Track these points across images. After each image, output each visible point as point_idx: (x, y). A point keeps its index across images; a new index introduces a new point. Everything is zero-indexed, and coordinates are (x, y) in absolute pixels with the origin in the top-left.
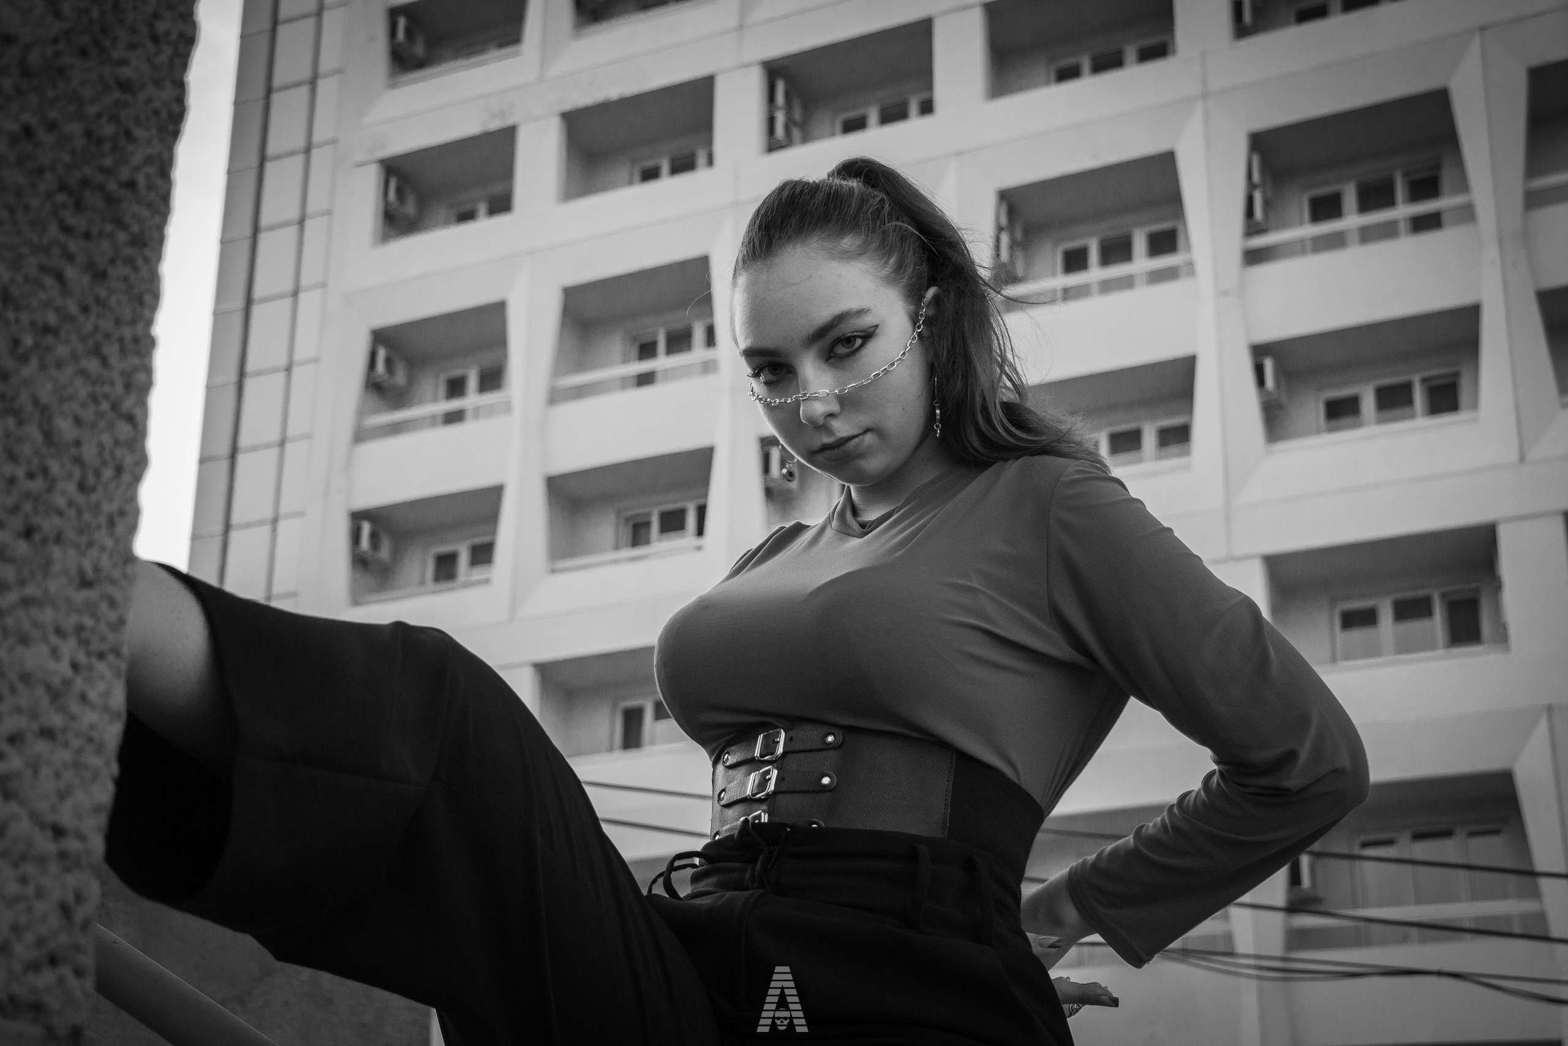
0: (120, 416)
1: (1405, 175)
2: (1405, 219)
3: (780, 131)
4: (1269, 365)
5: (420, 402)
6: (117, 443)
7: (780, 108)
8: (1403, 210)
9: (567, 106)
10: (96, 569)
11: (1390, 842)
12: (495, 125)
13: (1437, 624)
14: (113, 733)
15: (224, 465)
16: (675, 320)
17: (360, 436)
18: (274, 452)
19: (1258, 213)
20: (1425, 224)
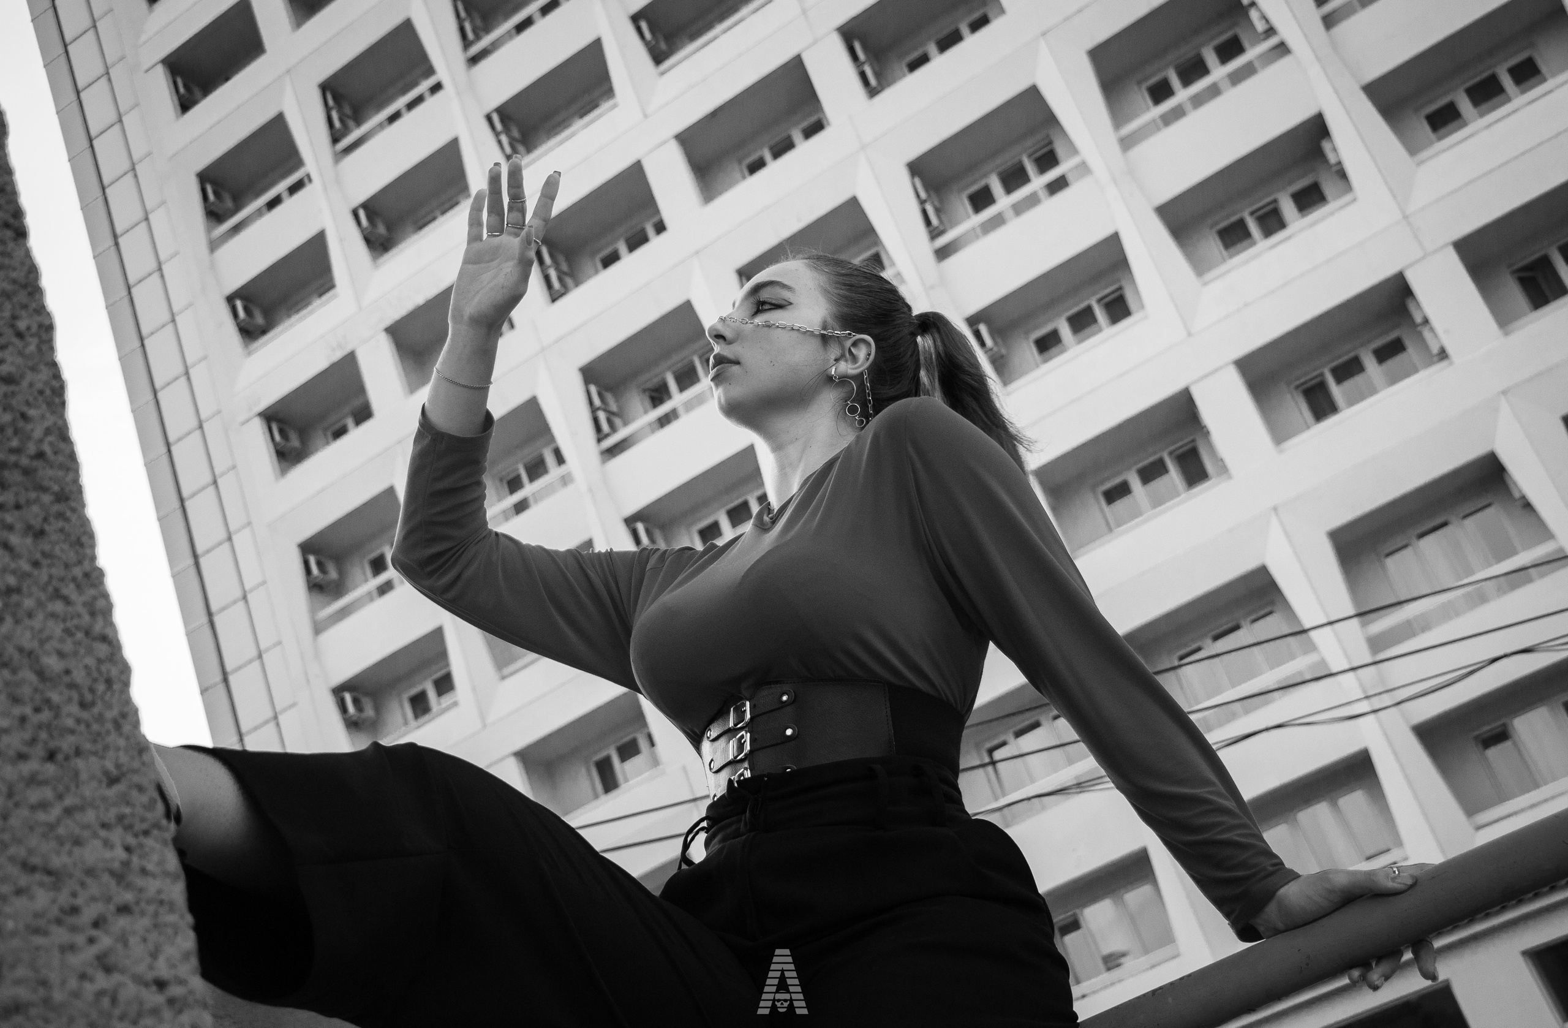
0: (94, 639)
1: (1029, 156)
2: (1041, 188)
3: (556, 284)
4: (983, 329)
5: (356, 587)
6: (100, 661)
7: (549, 267)
8: (1038, 182)
9: (389, 321)
10: (118, 766)
11: (1199, 649)
12: (338, 355)
13: (1174, 475)
14: (177, 891)
15: (221, 688)
16: (528, 453)
17: (318, 629)
18: (256, 664)
19: (935, 221)
20: (1057, 186)
